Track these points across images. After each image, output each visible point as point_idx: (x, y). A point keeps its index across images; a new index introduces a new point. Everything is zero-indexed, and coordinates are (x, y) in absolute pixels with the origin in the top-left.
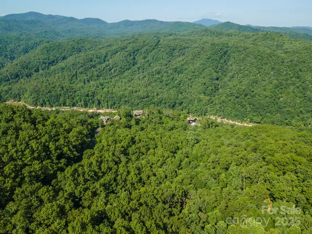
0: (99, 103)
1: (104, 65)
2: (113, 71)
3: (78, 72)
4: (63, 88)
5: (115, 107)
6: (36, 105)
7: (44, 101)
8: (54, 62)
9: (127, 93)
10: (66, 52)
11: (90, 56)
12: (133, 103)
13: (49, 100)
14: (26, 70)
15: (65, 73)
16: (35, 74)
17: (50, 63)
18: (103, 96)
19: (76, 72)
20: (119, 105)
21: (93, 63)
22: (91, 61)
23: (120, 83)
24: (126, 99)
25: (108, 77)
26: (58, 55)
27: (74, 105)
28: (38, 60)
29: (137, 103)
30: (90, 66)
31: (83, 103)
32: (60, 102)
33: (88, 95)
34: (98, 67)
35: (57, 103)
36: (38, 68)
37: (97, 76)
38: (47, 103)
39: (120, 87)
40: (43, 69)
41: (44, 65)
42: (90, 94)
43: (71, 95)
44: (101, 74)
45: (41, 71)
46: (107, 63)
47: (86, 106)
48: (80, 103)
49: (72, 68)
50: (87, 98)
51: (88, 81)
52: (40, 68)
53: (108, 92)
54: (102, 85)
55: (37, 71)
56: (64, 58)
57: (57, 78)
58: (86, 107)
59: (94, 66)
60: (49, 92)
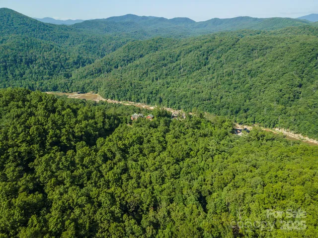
0: (161, 101)
1: (174, 64)
2: (182, 70)
3: (149, 71)
4: (131, 84)
5: (174, 106)
6: (107, 97)
7: (113, 94)
8: (132, 59)
9: (189, 94)
10: (143, 50)
11: (164, 55)
12: (192, 105)
13: (118, 94)
14: (108, 66)
15: (138, 71)
16: (114, 70)
17: (128, 61)
18: (166, 95)
19: (148, 69)
20: (178, 105)
21: (166, 62)
22: (164, 60)
23: (186, 83)
24: (187, 100)
25: (177, 76)
26: (136, 54)
27: (138, 101)
28: (119, 58)
29: (197, 105)
30: (161, 65)
31: (146, 99)
32: (127, 97)
33: (152, 93)
34: (170, 65)
35: (124, 97)
36: (117, 65)
37: (166, 75)
38: (116, 96)
39: (184, 87)
40: (121, 66)
41: (123, 62)
42: (154, 91)
43: (137, 92)
44: (170, 73)
45: (119, 68)
46: (178, 62)
47: (149, 102)
48: (143, 100)
49: (144, 65)
50: (151, 95)
51: (157, 79)
52: (119, 65)
53: (171, 91)
54: (168, 83)
55: (116, 67)
56: (141, 56)
57: (130, 75)
58: (148, 104)
59: (165, 65)
60: (119, 87)
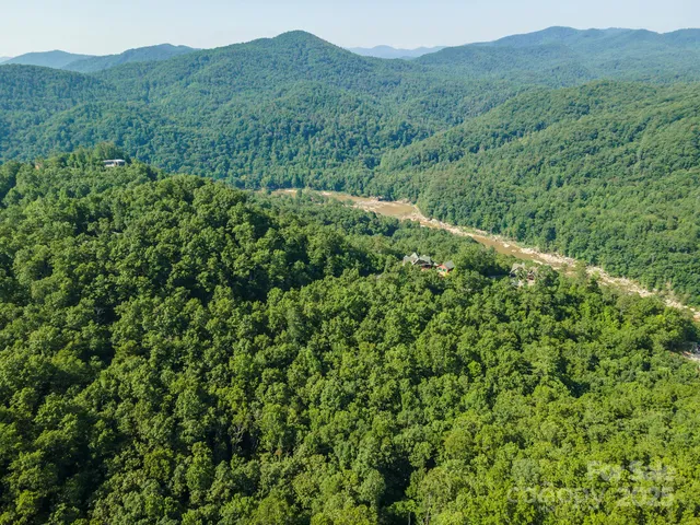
0: (552, 235)
1: (622, 149)
2: (637, 165)
3: (546, 162)
4: (491, 190)
5: (582, 255)
6: (430, 214)
7: (444, 209)
8: (515, 133)
9: (630, 228)
10: (549, 113)
11: (597, 125)
12: (633, 257)
13: (453, 211)
14: (455, 146)
15: (517, 161)
16: (467, 155)
17: (505, 136)
18: (567, 224)
19: (543, 159)
20: (594, 253)
21: (598, 142)
22: (594, 137)
23: (636, 199)
24: (621, 242)
25: (618, 179)
26: (529, 121)
27: (496, 230)
28: (486, 129)
29: (645, 260)
30: (581, 149)
31: (514, 229)
32: (472, 219)
33: (532, 216)
34: (607, 152)
35: (466, 219)
36: (478, 144)
37: (588, 175)
38: (449, 214)
39: (623, 208)
40: (486, 148)
41: (492, 139)
42: (541, 212)
43: (500, 208)
44: (600, 172)
45: (481, 151)
46: (632, 146)
47: (521, 236)
48: (508, 229)
49: (537, 149)
50: (530, 219)
51: (560, 184)
52: (481, 146)
53: (583, 216)
54: (584, 196)
55: (474, 150)
56: (540, 127)
57: (495, 169)
58: (520, 239)
59: (594, 151)
60: (461, 194)
